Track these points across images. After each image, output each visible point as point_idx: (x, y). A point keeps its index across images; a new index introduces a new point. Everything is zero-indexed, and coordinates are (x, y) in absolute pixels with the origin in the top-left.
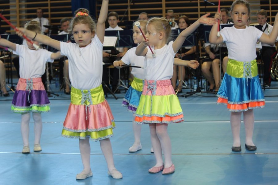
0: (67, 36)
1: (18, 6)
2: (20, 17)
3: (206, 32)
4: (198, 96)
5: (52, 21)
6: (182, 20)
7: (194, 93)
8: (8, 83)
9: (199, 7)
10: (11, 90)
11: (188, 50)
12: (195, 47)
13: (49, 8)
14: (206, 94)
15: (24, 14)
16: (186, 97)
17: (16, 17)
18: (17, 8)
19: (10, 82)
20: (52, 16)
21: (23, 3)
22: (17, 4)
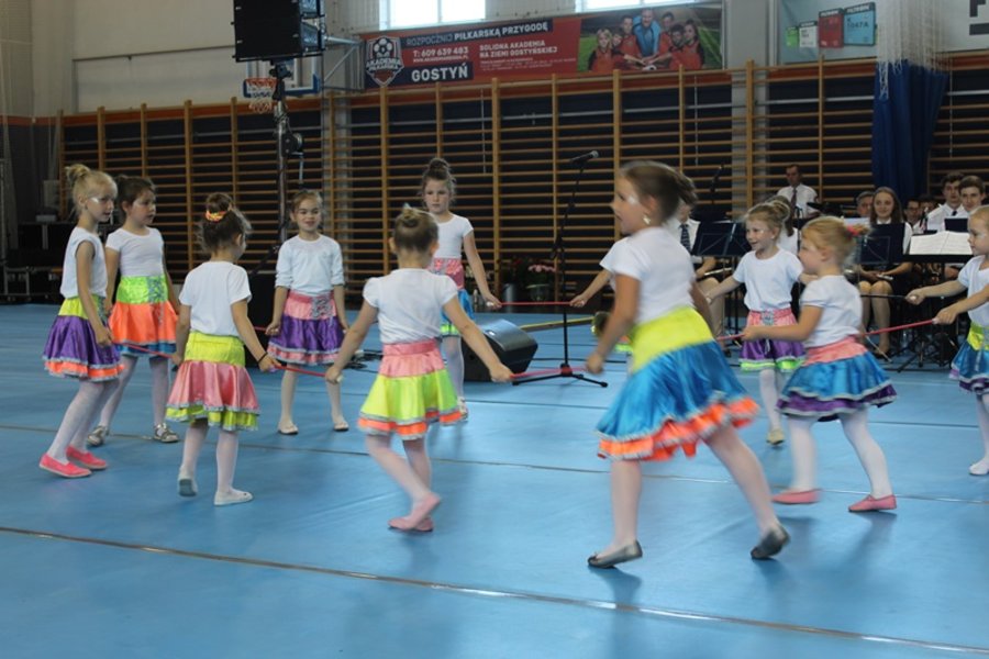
1: (750, 159)
2: (755, 183)
5: (827, 194)
8: (729, 326)
10: (734, 344)
13: (820, 163)
15: (763, 175)
17: (744, 182)
18: (749, 164)
19: (733, 325)
20: (827, 181)
21: (763, 152)
22: (749, 152)
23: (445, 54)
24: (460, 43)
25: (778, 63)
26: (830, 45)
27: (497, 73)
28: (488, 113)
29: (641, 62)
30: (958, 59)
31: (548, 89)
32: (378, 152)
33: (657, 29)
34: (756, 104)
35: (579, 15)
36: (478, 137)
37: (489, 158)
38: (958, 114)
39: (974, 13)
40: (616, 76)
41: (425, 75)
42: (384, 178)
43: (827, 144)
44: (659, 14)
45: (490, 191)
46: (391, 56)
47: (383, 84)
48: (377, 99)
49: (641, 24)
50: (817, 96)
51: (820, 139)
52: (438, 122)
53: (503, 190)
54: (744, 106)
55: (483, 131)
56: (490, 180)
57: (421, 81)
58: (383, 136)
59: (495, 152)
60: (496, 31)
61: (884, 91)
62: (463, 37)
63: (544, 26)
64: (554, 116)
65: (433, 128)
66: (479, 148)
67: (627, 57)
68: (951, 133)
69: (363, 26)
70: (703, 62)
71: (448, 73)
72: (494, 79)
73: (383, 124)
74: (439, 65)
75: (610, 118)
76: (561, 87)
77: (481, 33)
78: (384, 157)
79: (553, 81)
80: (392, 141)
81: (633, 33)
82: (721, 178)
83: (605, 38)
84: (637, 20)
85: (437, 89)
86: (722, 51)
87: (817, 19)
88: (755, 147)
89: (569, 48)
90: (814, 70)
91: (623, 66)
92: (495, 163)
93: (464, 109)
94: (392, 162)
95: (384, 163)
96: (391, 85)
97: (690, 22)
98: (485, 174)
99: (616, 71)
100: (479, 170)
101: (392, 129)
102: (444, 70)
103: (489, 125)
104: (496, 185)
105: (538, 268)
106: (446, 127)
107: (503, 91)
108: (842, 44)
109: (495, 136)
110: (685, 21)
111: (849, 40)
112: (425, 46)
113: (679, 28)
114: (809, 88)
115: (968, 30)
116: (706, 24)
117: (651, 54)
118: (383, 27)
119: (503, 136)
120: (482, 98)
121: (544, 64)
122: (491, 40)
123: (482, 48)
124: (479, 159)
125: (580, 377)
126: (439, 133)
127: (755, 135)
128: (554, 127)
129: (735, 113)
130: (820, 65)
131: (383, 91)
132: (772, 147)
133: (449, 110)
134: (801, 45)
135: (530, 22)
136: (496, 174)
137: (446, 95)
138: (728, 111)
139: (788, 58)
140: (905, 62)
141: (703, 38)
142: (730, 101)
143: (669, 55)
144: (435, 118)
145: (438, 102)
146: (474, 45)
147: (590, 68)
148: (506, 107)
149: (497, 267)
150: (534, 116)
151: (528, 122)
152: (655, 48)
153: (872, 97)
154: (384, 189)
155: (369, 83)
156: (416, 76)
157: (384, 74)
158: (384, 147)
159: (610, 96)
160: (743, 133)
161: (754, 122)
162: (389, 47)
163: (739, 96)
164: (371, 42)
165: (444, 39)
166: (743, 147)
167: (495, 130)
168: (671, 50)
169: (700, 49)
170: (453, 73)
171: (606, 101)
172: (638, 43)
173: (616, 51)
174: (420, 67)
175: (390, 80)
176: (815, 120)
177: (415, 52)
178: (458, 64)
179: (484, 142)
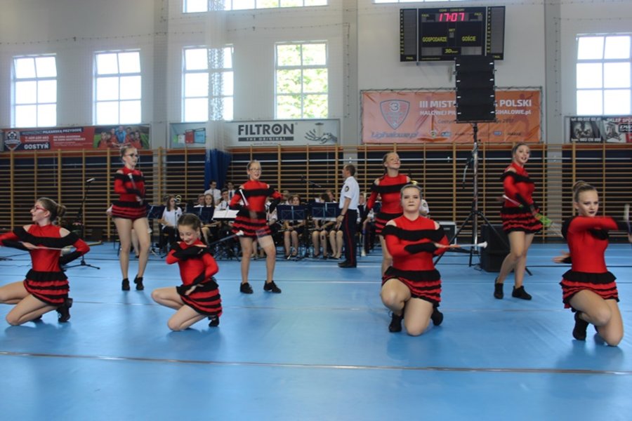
0: (201, 210)
3: (315, 210)
4: (306, 260)
6: (296, 198)
7: (303, 258)
9: (308, 189)
11: (299, 223)
12: (305, 221)
14: (311, 259)
15: (165, 189)
16: (297, 261)
17: (157, 192)
18: (159, 185)
21: (165, 181)
22: (159, 181)
23: (39, 139)
24: (45, 135)
25: (170, 147)
26: (189, 142)
27: (60, 147)
28: (57, 163)
29: (119, 145)
30: (234, 150)
31: (81, 154)
32: (9, 177)
33: (125, 134)
34: (162, 163)
35: (94, 126)
36: (52, 172)
37: (57, 180)
38: (235, 169)
39: (240, 134)
40: (108, 151)
41: (30, 147)
42: (12, 187)
43: (188, 178)
44: (126, 128)
45: (57, 193)
46: (16, 138)
47: (12, 150)
48: (9, 156)
49: (118, 131)
50: (184, 160)
51: (186, 176)
52: (35, 165)
53: (62, 193)
54: (157, 163)
55: (55, 170)
56: (57, 189)
57: (28, 149)
58: (12, 170)
59: (59, 178)
60: (61, 131)
61: (208, 160)
62: (46, 132)
63: (80, 130)
64: (83, 164)
65: (33, 168)
66: (53, 176)
67: (113, 143)
68: (232, 176)
69: (4, 126)
70: (142, 146)
71: (40, 147)
72: (59, 150)
73: (12, 165)
74: (36, 143)
75: (106, 166)
76: (87, 154)
77: (54, 132)
78: (12, 179)
79: (83, 151)
80: (15, 173)
81: (115, 134)
82: (148, 190)
83: (104, 136)
84: (117, 130)
85: (35, 153)
86: (149, 142)
87: (184, 132)
88: (162, 179)
89: (90, 139)
90: (184, 151)
91: (111, 147)
92: (59, 182)
93: (46, 161)
94: (15, 181)
95: (12, 181)
96: (15, 150)
97: (137, 131)
98: (55, 187)
99: (109, 149)
100: (53, 185)
101: (15, 168)
102: (38, 145)
103: (57, 167)
104: (59, 191)
105: (77, 224)
106: (39, 168)
107: (63, 154)
108: (194, 142)
109: (59, 172)
110: (135, 130)
111: (196, 141)
112: (30, 135)
113: (133, 133)
114: (182, 158)
115: (237, 140)
116: (144, 132)
117: (121, 142)
118: (12, 127)
119: (62, 172)
120: (54, 157)
121: (80, 144)
122: (58, 134)
123: (54, 137)
124: (53, 180)
125: (89, 266)
126: (35, 170)
127: (162, 174)
128: (84, 169)
129: (155, 166)
130: (186, 149)
131: (12, 153)
132: (168, 179)
133: (40, 161)
134: (179, 142)
135: (74, 128)
136: (59, 187)
137: (38, 155)
138: (151, 165)
139: (175, 147)
140: (216, 150)
141: (143, 138)
142: (152, 161)
143: (129, 143)
144: (33, 163)
145: (35, 157)
146: (51, 136)
147: (98, 146)
148: (64, 161)
149: (60, 223)
150: (76, 165)
151: (73, 167)
152: (124, 141)
153: (204, 162)
154: (12, 192)
155: (6, 149)
156: (26, 147)
157: (12, 145)
158: (12, 175)
159: (106, 158)
160: (157, 174)
161: (162, 170)
162: (15, 135)
163: (156, 159)
164: (7, 133)
165: (38, 133)
166: (157, 178)
167: (59, 170)
168: (130, 141)
169: (141, 142)
170: (42, 146)
171: (105, 160)
172: (117, 138)
173: (108, 141)
174: (28, 144)
175: (15, 148)
176: (184, 170)
177: (26, 138)
178: (44, 143)
179: (55, 174)
